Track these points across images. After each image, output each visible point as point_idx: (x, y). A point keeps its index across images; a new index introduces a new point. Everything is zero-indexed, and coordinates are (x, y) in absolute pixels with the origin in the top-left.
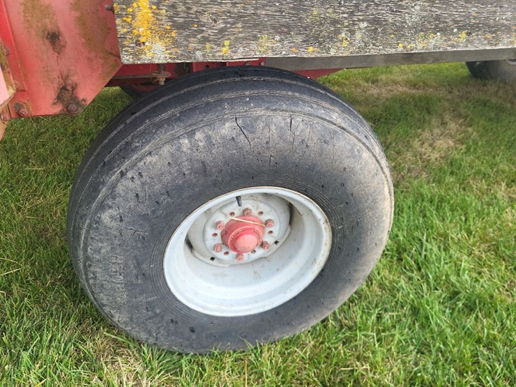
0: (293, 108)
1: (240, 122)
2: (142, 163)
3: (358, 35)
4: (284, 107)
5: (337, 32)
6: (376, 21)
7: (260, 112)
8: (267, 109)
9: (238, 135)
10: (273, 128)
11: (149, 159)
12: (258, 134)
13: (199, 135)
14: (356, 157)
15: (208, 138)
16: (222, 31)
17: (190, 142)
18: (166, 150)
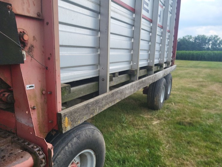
0: (85, 129)
1: (77, 137)
2: (57, 158)
3: (97, 110)
4: (84, 129)
5: (94, 111)
6: (99, 106)
7: (79, 133)
8: (81, 131)
9: (77, 140)
10: (83, 135)
11: (58, 157)
12: (81, 138)
13: (69, 144)
14: (98, 135)
15: (71, 144)
16: (78, 119)
17: (68, 147)
18: (62, 152)
